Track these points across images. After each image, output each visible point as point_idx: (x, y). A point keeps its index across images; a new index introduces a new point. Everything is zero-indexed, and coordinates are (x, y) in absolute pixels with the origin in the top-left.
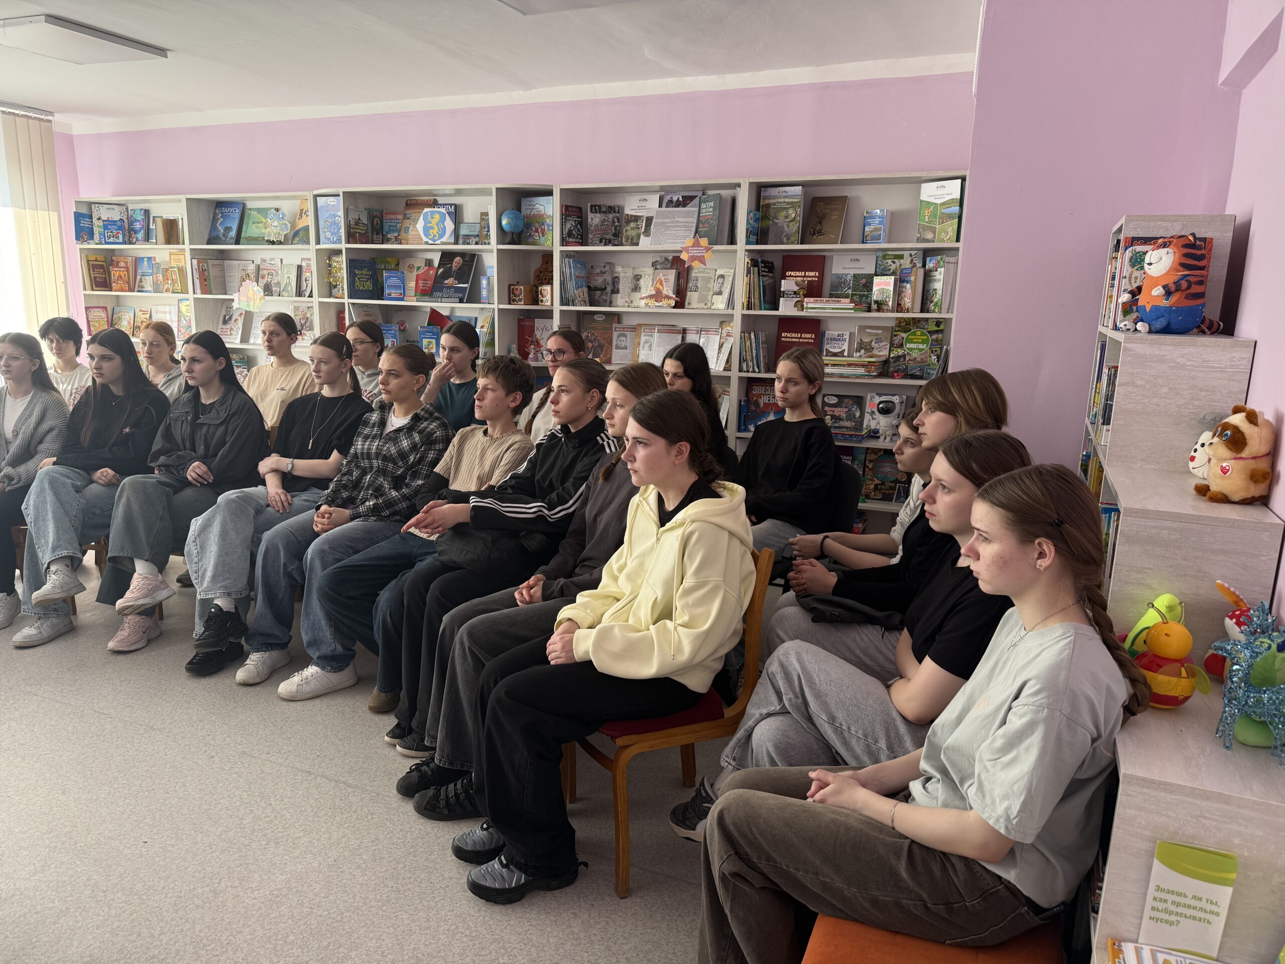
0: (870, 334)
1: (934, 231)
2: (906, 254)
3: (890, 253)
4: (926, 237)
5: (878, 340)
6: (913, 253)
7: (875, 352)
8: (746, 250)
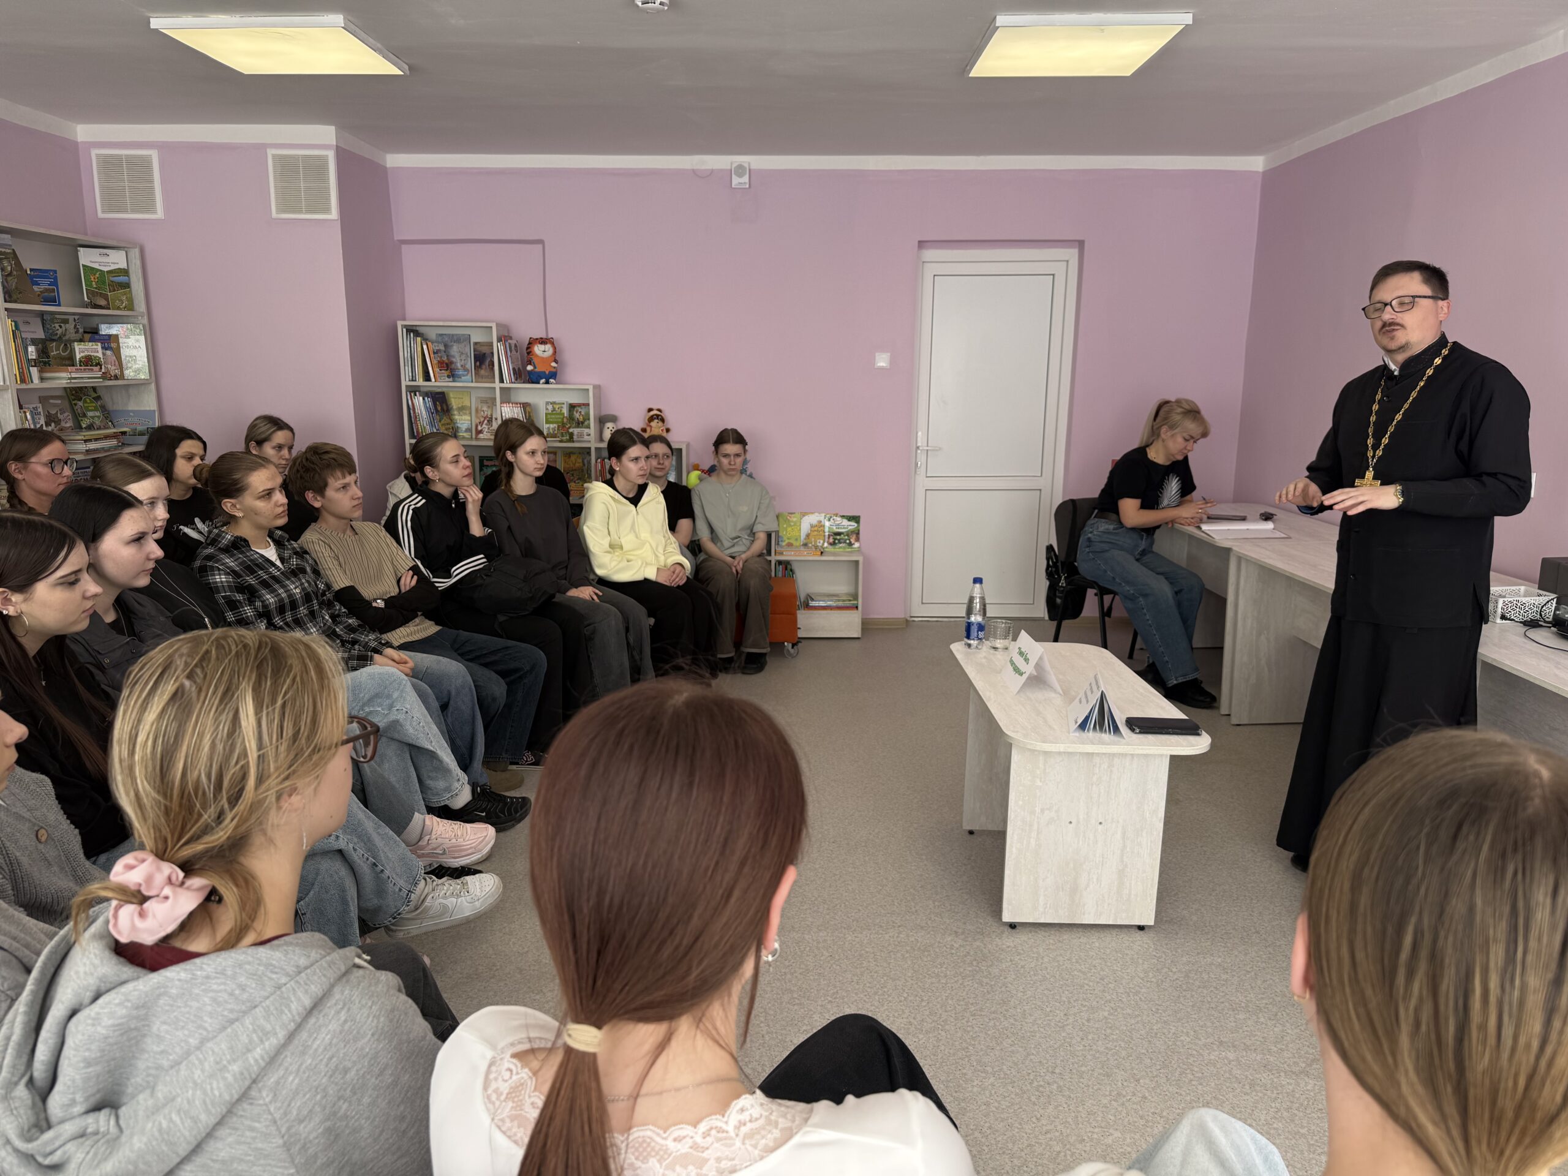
0: (55, 405)
1: (106, 298)
2: (71, 318)
3: (58, 316)
4: (98, 303)
5: (62, 412)
6: (76, 317)
7: (63, 424)
8: (6, 309)
